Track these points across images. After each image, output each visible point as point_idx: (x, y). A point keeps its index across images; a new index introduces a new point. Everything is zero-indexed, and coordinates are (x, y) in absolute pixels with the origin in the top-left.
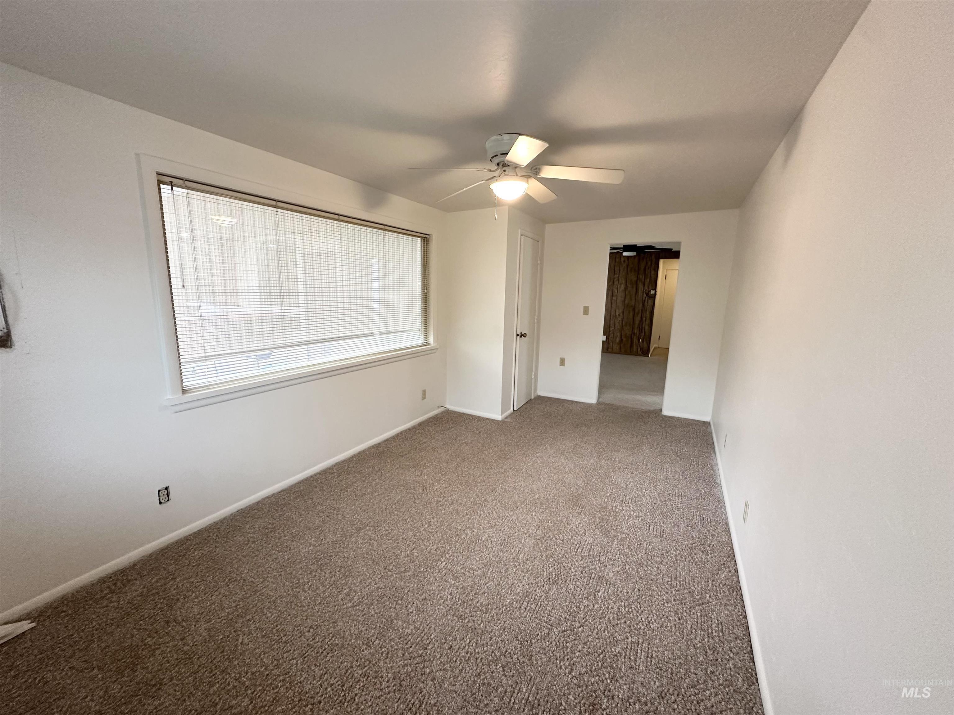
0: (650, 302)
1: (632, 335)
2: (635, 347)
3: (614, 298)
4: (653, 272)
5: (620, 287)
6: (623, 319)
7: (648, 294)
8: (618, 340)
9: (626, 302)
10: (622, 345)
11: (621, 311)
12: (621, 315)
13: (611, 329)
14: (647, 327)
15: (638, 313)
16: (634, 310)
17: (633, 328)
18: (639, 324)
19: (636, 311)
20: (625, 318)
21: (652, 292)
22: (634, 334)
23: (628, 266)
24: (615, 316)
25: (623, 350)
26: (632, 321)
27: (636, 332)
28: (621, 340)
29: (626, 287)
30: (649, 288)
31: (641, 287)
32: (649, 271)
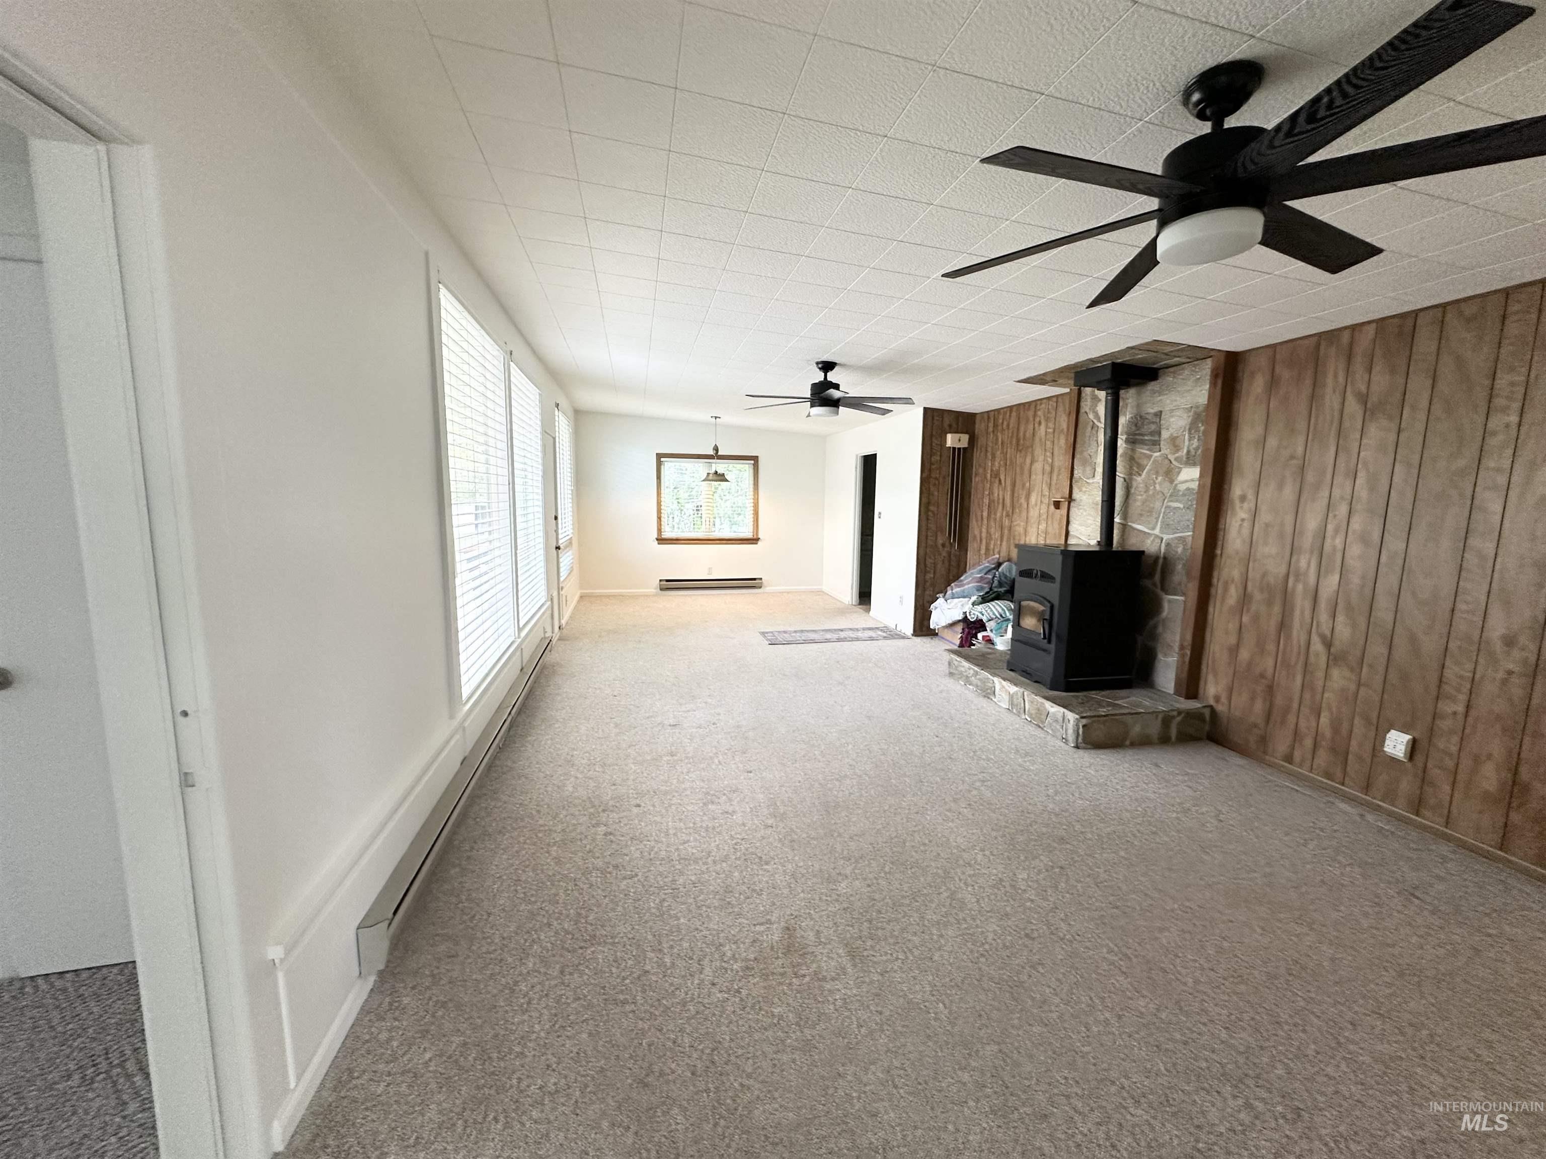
3: (1482, 543)
6: (1535, 670)
8: (1491, 777)
12: (1526, 641)
13: (1445, 707)
24: (1482, 643)
25: (1522, 846)
28: (1516, 787)
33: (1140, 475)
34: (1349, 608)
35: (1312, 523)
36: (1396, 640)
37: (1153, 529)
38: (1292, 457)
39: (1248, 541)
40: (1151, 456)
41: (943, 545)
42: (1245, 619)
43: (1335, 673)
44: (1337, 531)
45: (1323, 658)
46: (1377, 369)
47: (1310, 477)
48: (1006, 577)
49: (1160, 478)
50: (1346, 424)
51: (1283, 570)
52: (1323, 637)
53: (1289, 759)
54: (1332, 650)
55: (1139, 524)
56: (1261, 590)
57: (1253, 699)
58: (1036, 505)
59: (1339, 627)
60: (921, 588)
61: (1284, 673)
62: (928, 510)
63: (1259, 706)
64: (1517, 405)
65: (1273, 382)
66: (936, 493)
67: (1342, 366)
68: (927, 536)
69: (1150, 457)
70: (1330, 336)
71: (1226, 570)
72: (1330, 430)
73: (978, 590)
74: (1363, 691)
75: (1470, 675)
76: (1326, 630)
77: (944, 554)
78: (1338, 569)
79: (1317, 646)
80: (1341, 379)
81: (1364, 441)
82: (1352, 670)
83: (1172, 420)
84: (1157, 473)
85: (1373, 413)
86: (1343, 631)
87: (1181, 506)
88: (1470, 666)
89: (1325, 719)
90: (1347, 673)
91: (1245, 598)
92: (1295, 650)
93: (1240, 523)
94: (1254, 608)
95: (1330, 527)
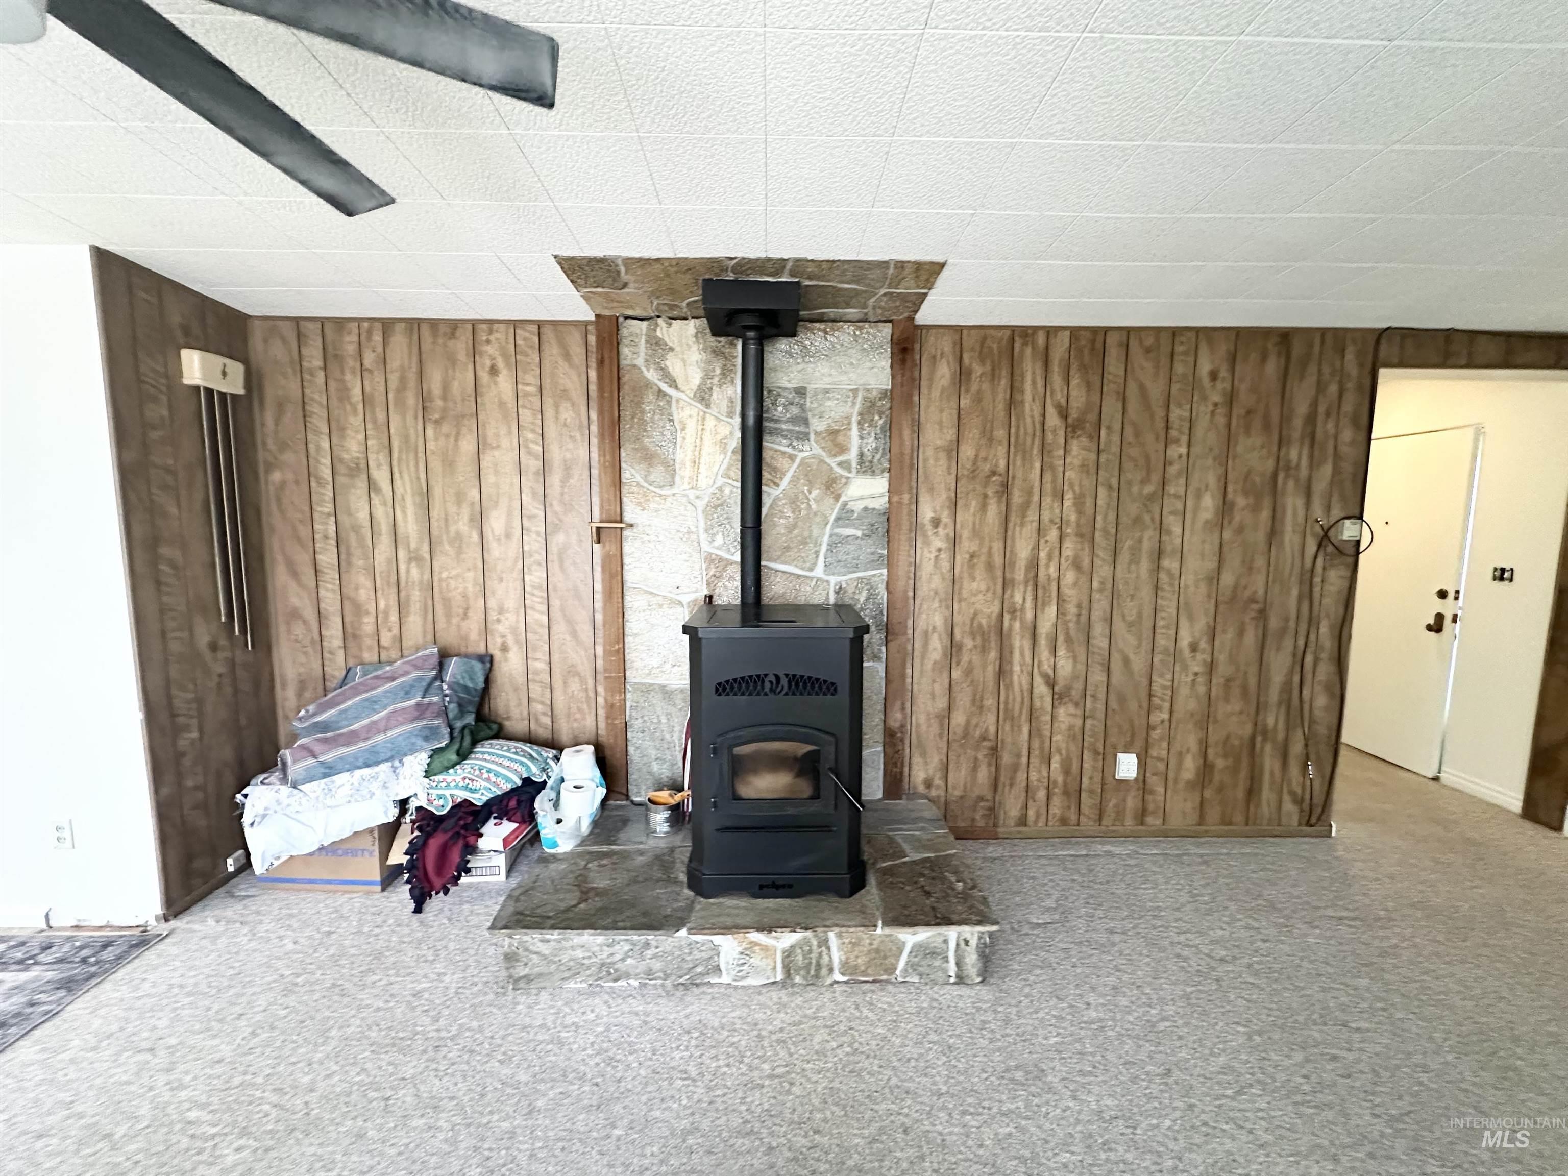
0: (1336, 577)
1: (1253, 739)
2: (1267, 794)
3: (1170, 563)
4: (1347, 435)
5: (1196, 509)
6: (1211, 667)
7: (1325, 539)
8: (1190, 767)
9: (1228, 579)
10: (1208, 794)
11: (1202, 622)
12: (1203, 645)
13: (1156, 718)
14: (1321, 701)
15: (1283, 631)
16: (1262, 615)
17: (1260, 707)
18: (1287, 687)
19: (1274, 623)
20: (1222, 658)
21: (1349, 530)
22: (1265, 733)
23: (1231, 398)
24: (1176, 653)
25: (1213, 814)
26: (1253, 670)
27: (1271, 721)
28: (1206, 768)
29: (1226, 508)
30: (1328, 509)
31: (1293, 503)
32: (1330, 426)
33: (777, 485)
34: (1069, 640)
35: (1023, 551)
36: (1112, 665)
37: (811, 569)
38: (994, 473)
39: (949, 576)
40: (796, 456)
41: (214, 647)
42: (956, 674)
43: (1061, 712)
44: (1050, 558)
45: (1048, 700)
46: (1075, 381)
47: (1017, 498)
48: (466, 689)
49: (815, 493)
50: (1049, 437)
51: (995, 608)
52: (1045, 676)
53: (1023, 821)
54: (1056, 689)
55: (785, 563)
56: (973, 635)
57: (975, 769)
58: (508, 536)
59: (1061, 663)
60: (169, 778)
61: (1007, 728)
62: (154, 561)
63: (984, 774)
64: (1185, 439)
65: (962, 376)
66: (173, 511)
67: (1039, 371)
68: (163, 634)
69: (792, 458)
70: (1026, 333)
71: (924, 616)
72: (1033, 443)
73: (426, 739)
74: (1089, 722)
75: (1170, 684)
76: (1047, 668)
77: (220, 668)
78: (1055, 601)
79: (1041, 688)
80: (1040, 389)
81: (1068, 460)
82: (1076, 705)
83: (829, 403)
84: (811, 484)
85: (1074, 432)
86: (1065, 667)
87: (859, 533)
88: (1169, 677)
89: (1055, 764)
90: (1071, 709)
91: (953, 649)
92: (1018, 699)
93: (935, 554)
94: (965, 659)
95: (1043, 555)
